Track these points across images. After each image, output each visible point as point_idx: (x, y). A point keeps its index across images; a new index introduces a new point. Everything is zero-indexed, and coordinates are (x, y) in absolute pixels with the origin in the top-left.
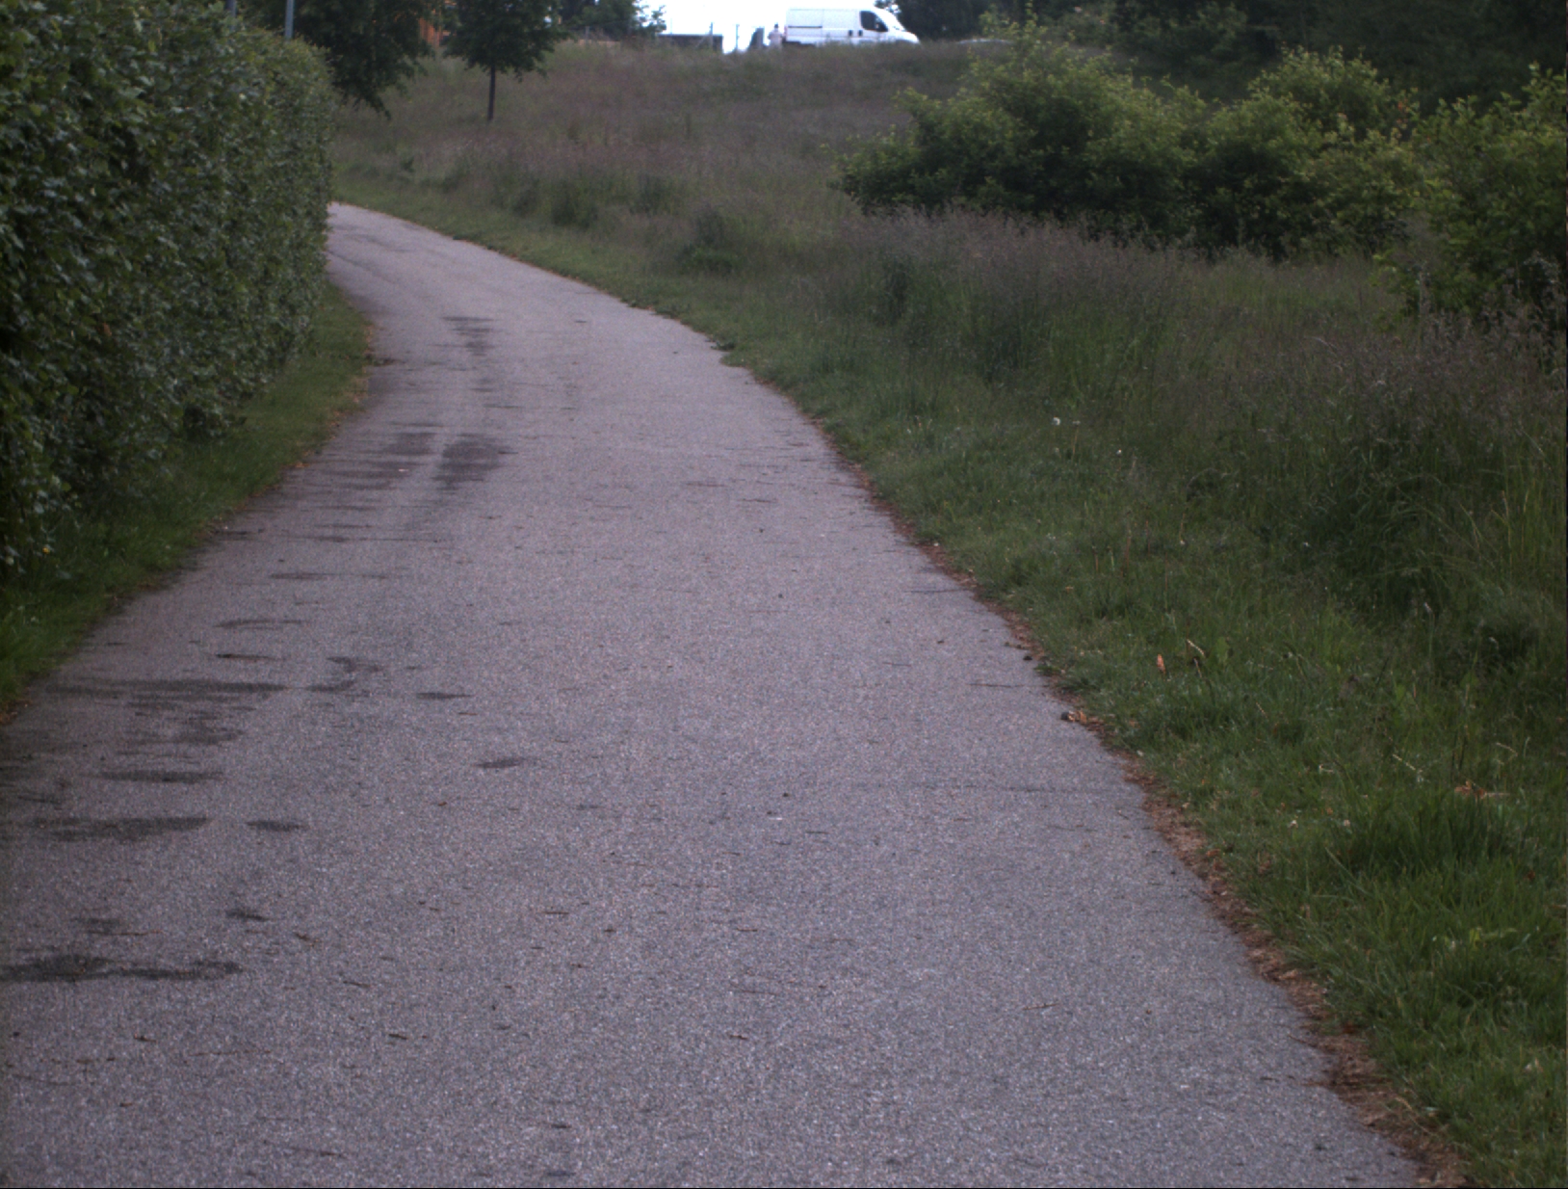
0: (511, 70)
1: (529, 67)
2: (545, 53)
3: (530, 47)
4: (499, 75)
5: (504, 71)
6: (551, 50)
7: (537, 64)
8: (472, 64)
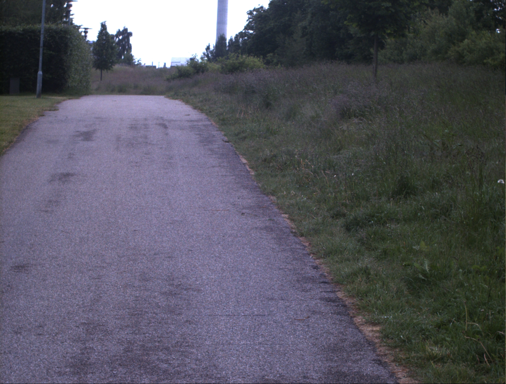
4: (103, 71)
7: (111, 69)
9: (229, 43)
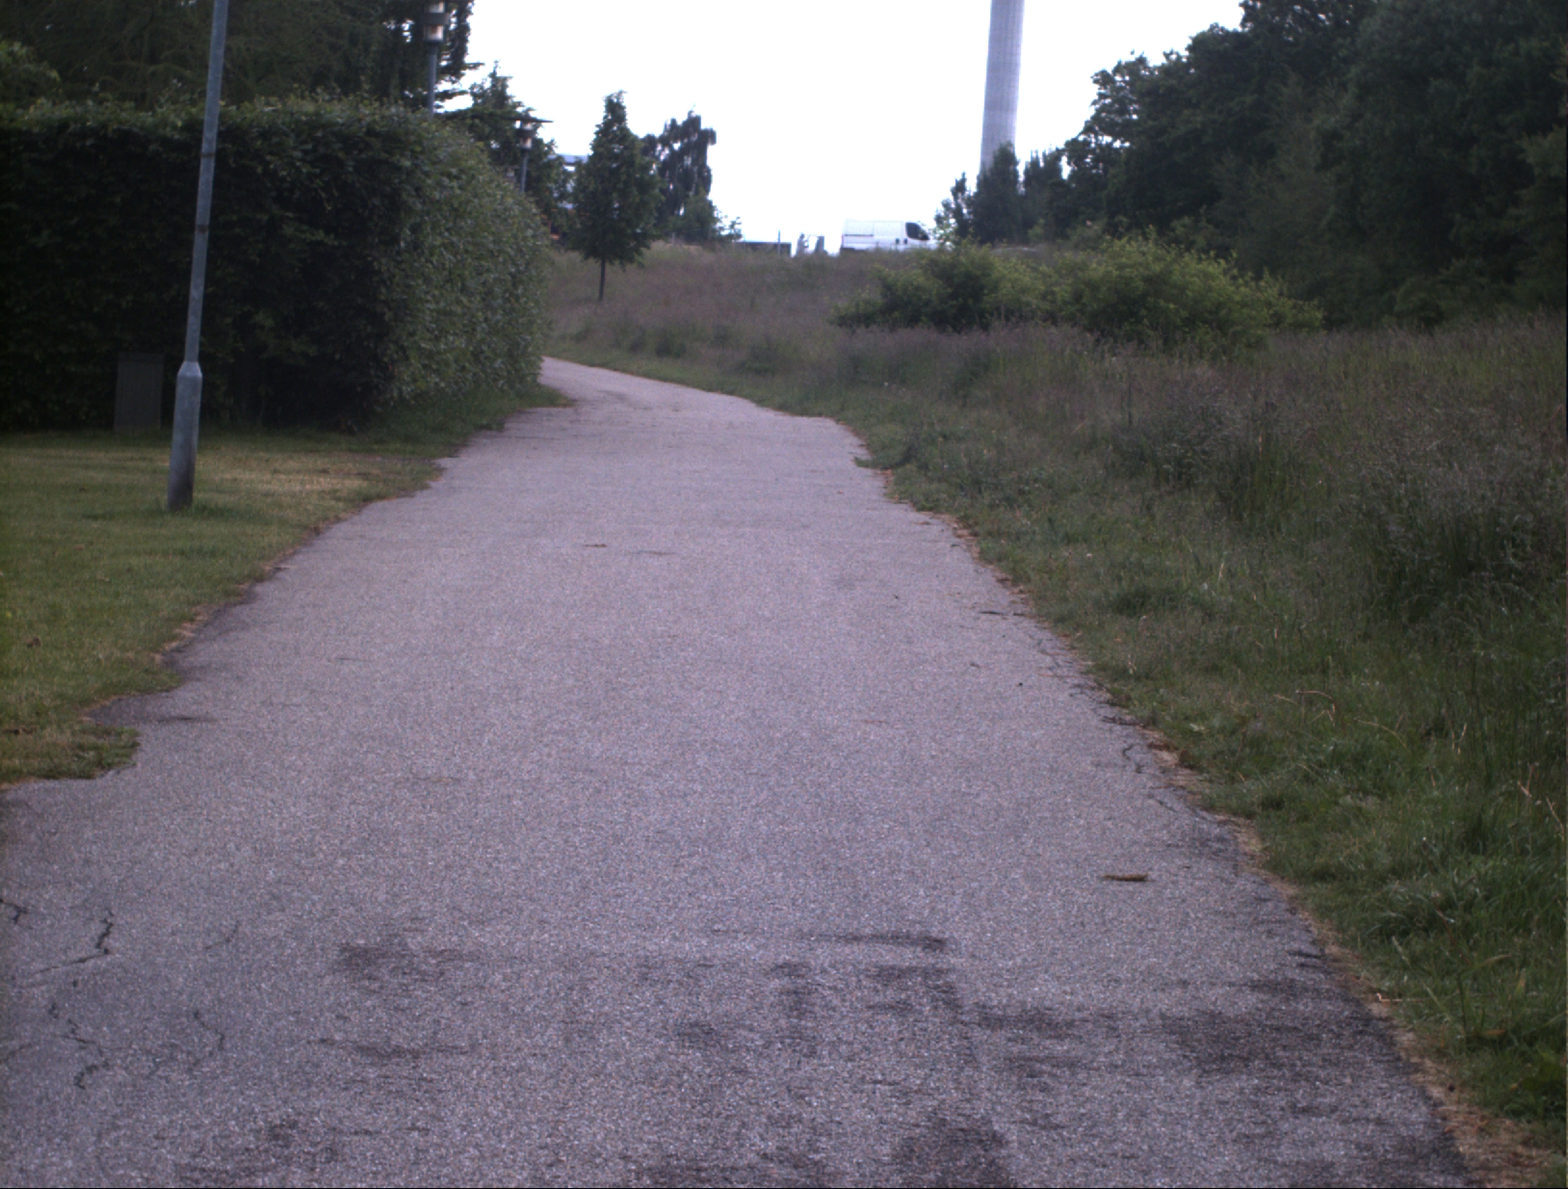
0: (617, 262)
1: (631, 260)
2: (643, 250)
3: (632, 245)
4: (607, 265)
5: (612, 263)
6: (648, 247)
7: (637, 257)
8: (587, 257)
9: (1026, 172)
